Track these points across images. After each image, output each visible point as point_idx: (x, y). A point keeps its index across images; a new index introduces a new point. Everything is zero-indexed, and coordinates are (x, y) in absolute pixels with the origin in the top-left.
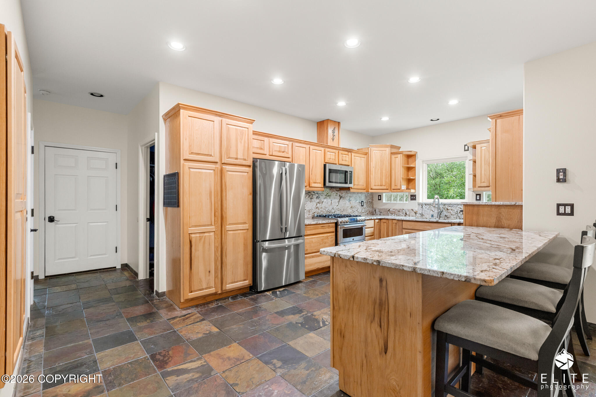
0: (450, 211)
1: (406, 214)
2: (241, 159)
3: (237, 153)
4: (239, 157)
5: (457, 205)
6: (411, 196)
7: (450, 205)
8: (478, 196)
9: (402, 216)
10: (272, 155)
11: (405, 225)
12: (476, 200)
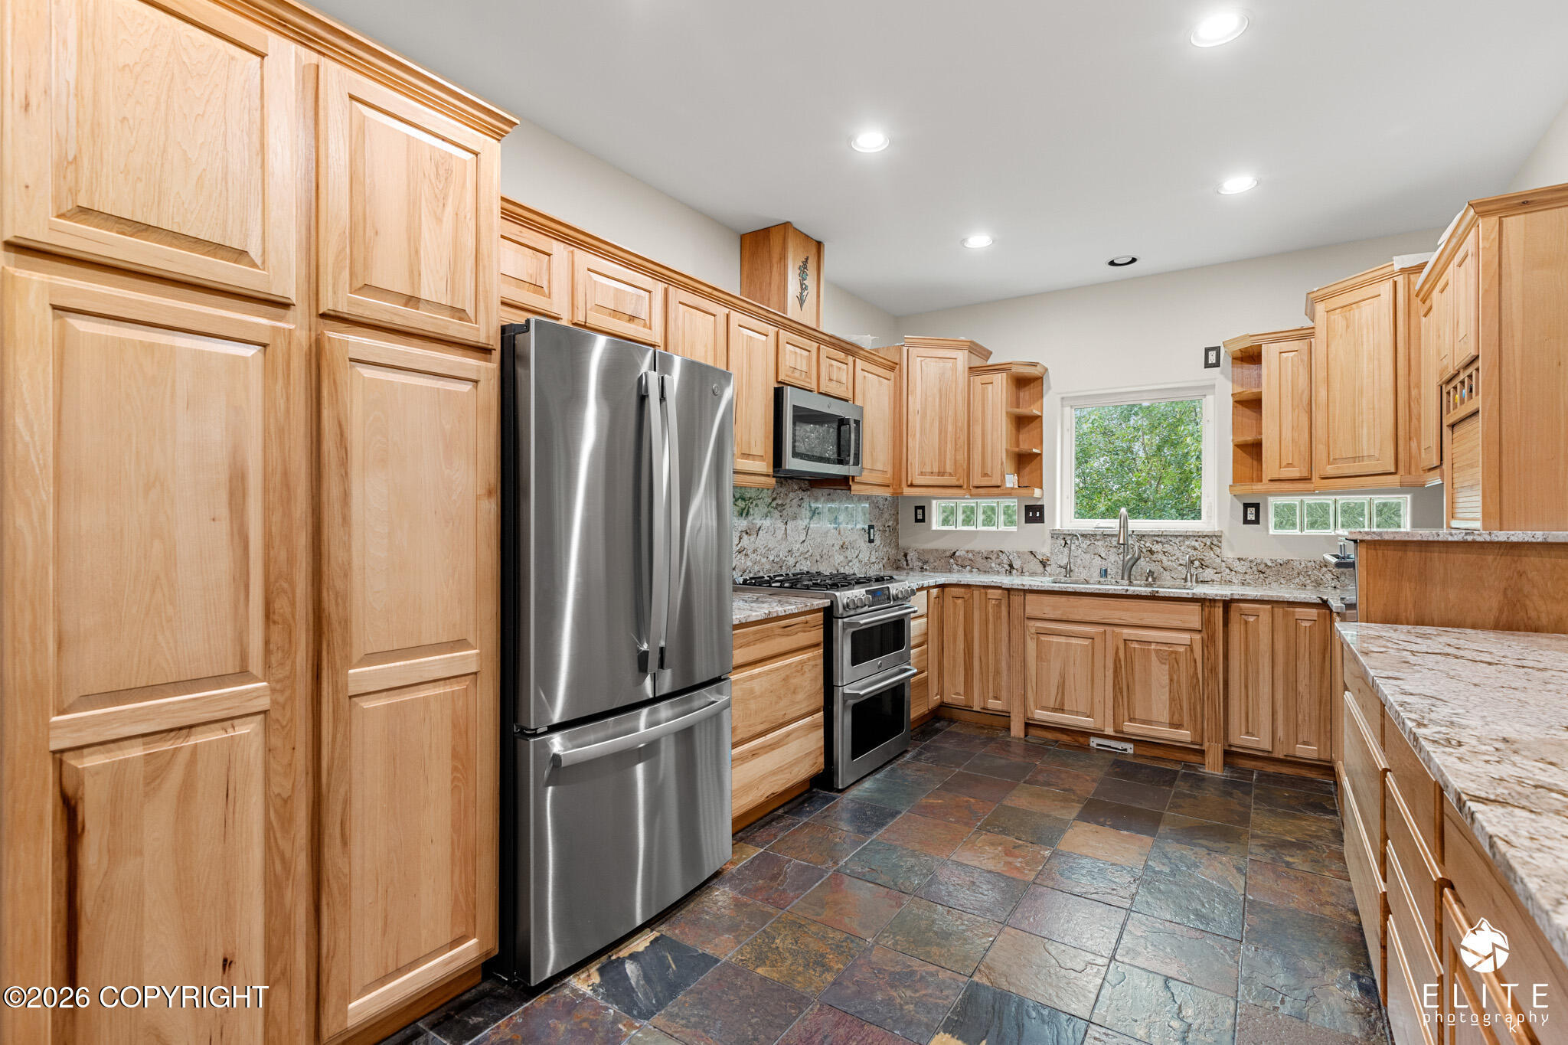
0: (1160, 556)
1: (1011, 566)
2: (438, 306)
3: (414, 274)
4: (425, 294)
5: (1182, 539)
6: (1028, 508)
7: (1159, 540)
8: (1251, 511)
9: (998, 572)
10: (584, 326)
11: (1033, 605)
12: (1246, 521)
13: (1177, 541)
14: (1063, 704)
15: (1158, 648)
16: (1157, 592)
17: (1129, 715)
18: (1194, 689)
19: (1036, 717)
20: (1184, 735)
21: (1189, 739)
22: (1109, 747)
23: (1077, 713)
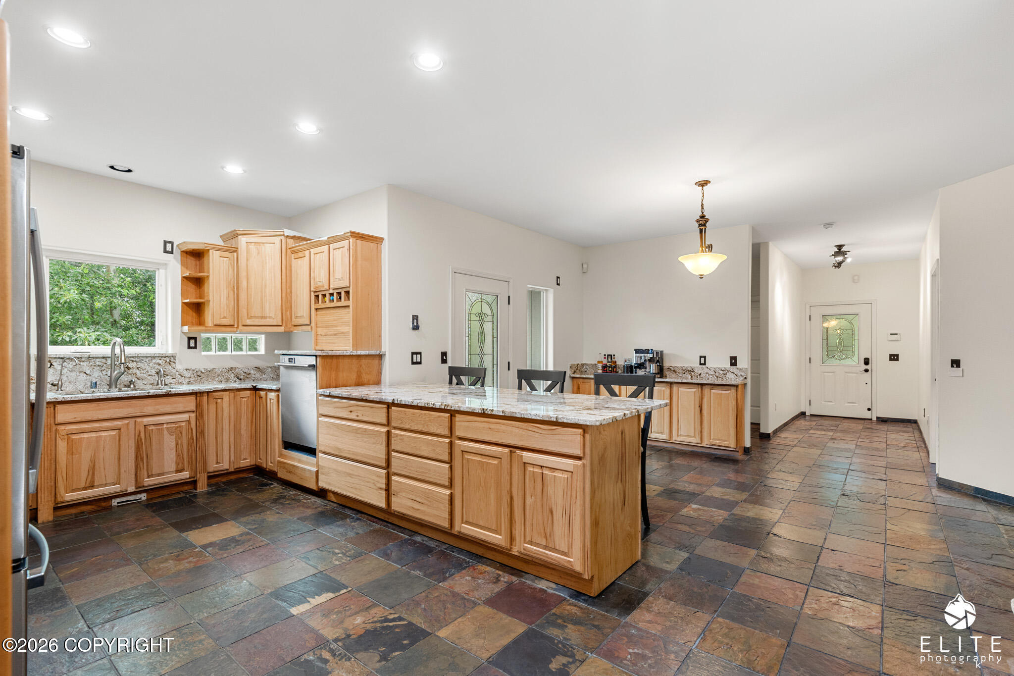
0: (135, 371)
5: (150, 358)
7: (134, 360)
8: (192, 341)
11: (63, 414)
12: (189, 347)
13: (147, 360)
14: (93, 482)
15: (169, 426)
16: (170, 391)
17: (148, 473)
18: (191, 446)
19: (66, 499)
20: (185, 475)
21: (188, 476)
22: (129, 501)
23: (106, 485)
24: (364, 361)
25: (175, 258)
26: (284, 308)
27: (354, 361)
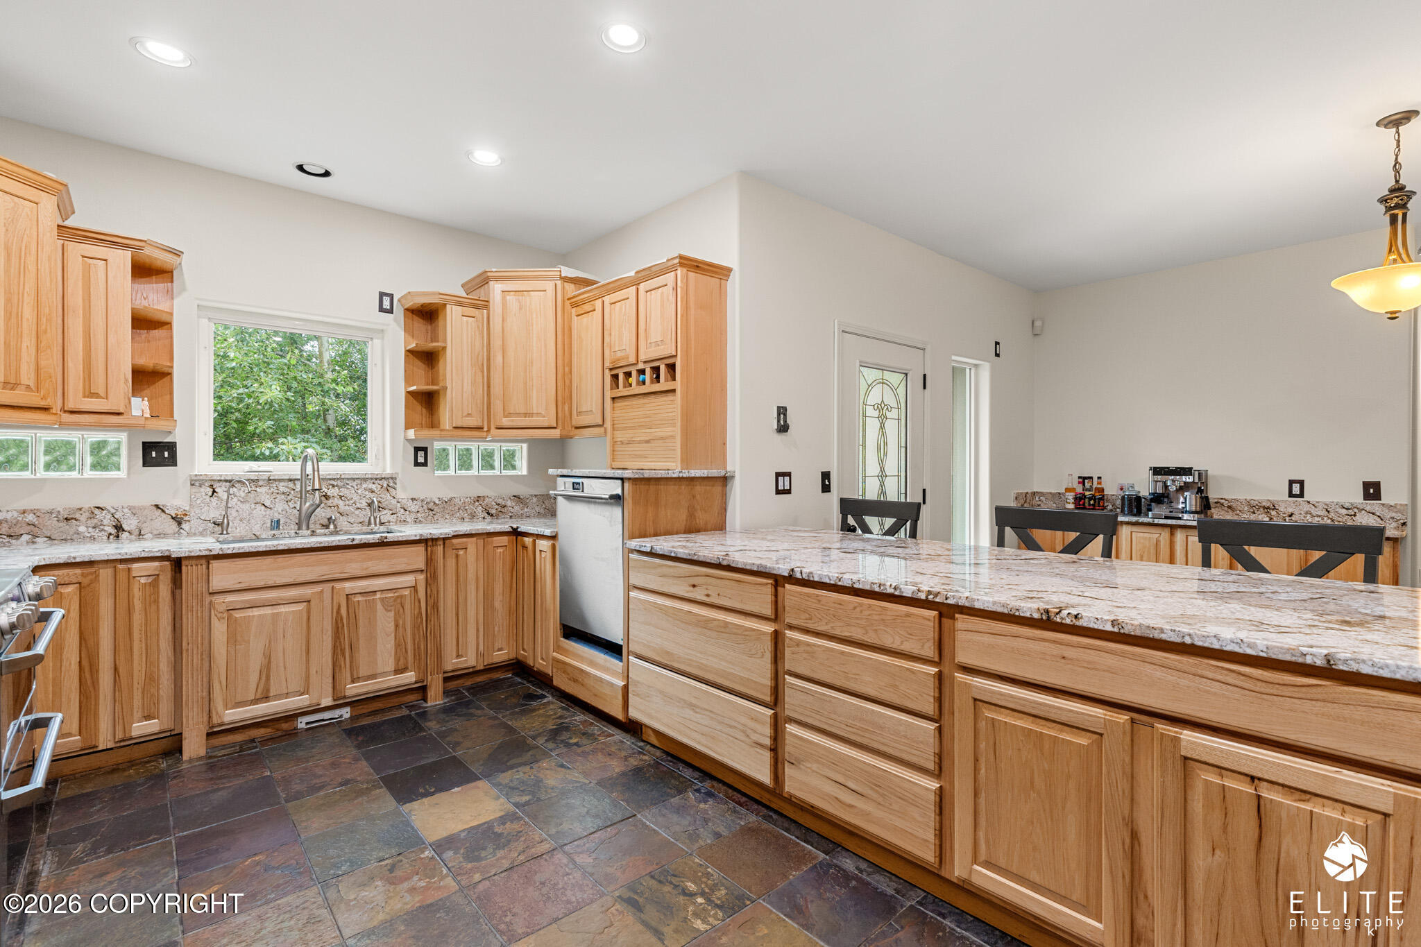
0: (336, 501)
1: (119, 528)
5: (359, 482)
6: (147, 447)
7: (335, 483)
8: (421, 454)
9: (93, 539)
11: (222, 576)
12: (417, 464)
13: (354, 484)
14: (268, 691)
15: (384, 596)
16: (386, 538)
17: (352, 675)
18: (418, 630)
19: (227, 719)
20: (409, 677)
21: (414, 680)
22: (323, 720)
23: (287, 695)
24: (699, 489)
25: (395, 320)
26: (559, 398)
27: (684, 488)
